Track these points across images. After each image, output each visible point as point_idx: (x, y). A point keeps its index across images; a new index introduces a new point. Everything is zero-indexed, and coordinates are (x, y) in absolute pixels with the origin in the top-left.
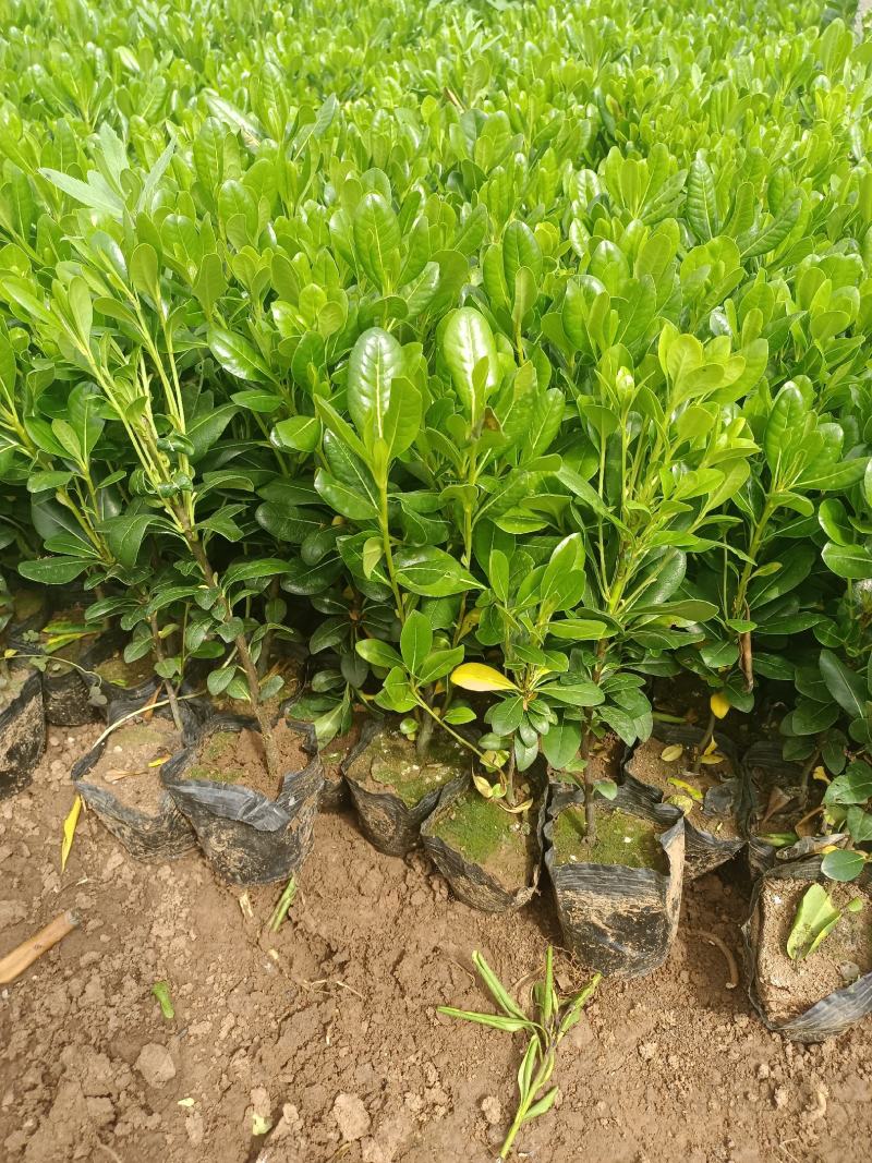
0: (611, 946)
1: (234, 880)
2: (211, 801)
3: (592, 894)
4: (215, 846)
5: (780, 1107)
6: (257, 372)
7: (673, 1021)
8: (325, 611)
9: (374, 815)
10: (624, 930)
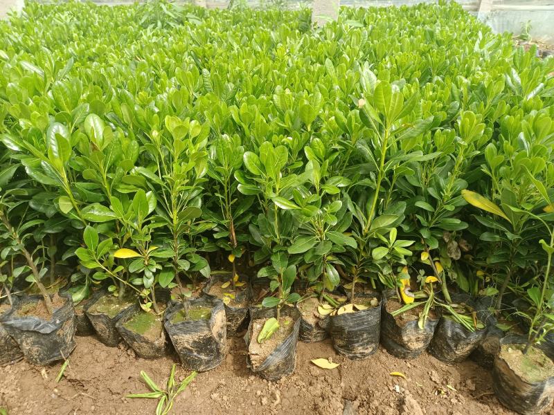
0: (195, 356)
1: (36, 362)
2: (20, 325)
3: (184, 335)
4: (26, 347)
5: (264, 404)
6: (22, 148)
7: (224, 383)
8: (70, 244)
9: (100, 326)
10: (199, 347)
